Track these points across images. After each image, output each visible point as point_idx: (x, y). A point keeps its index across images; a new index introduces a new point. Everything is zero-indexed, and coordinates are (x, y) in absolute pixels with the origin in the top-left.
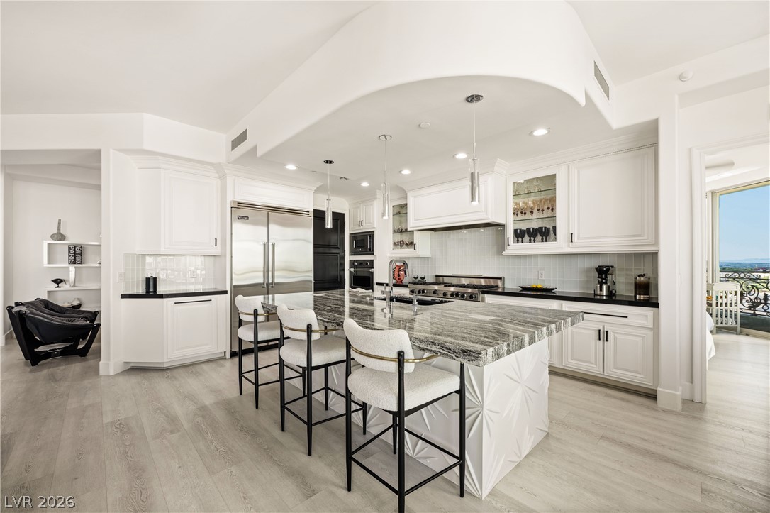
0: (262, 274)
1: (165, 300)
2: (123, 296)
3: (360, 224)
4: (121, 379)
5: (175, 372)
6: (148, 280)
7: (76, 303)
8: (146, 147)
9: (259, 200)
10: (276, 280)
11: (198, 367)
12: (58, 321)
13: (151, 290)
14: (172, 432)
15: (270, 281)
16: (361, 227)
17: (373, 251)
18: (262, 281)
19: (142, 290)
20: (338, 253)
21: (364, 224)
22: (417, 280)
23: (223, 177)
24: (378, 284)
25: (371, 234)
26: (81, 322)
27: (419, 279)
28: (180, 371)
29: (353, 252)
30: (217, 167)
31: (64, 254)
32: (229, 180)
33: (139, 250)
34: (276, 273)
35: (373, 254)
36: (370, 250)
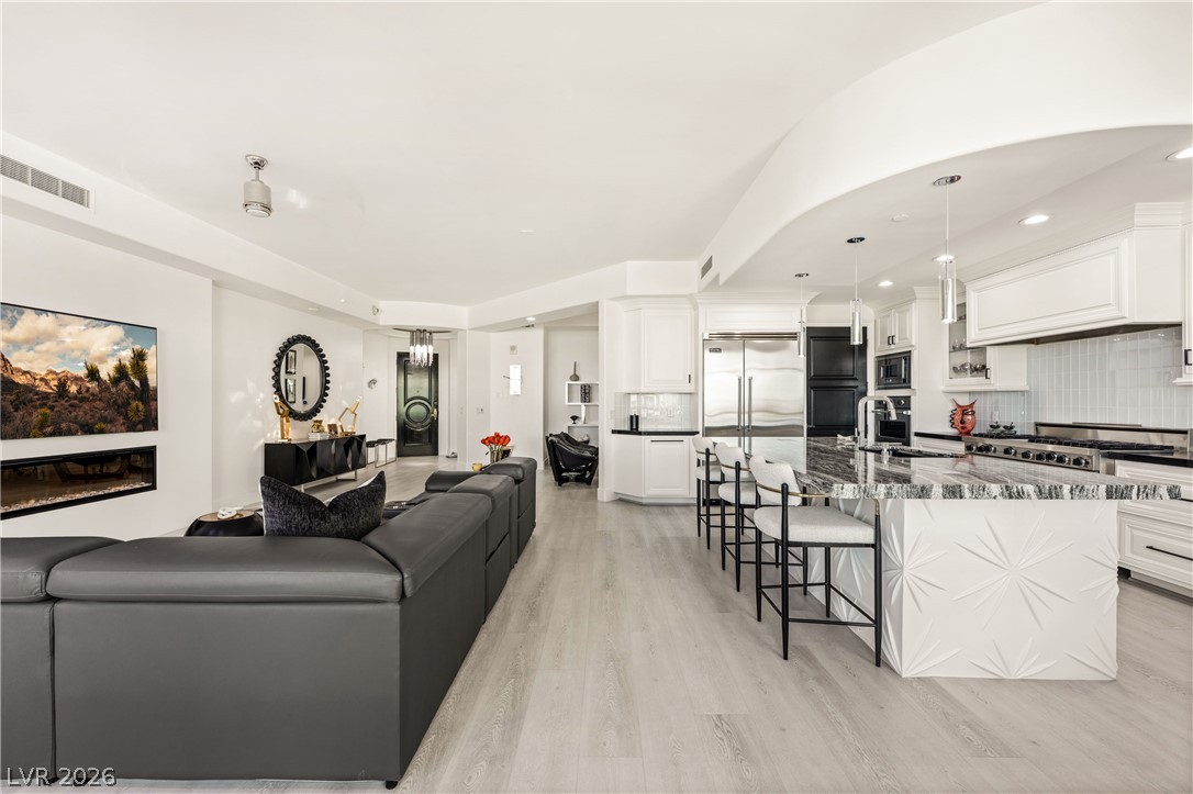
0: (736, 415)
1: (643, 437)
2: (614, 432)
3: (891, 340)
4: (611, 506)
5: (651, 509)
6: (632, 417)
7: (586, 439)
8: (629, 293)
9: (739, 327)
10: (753, 424)
11: (670, 509)
12: (574, 451)
13: (634, 427)
14: (637, 547)
15: (746, 424)
16: (893, 346)
17: (910, 382)
18: (737, 424)
19: (627, 428)
20: (856, 387)
21: (896, 340)
22: (998, 431)
23: (695, 308)
24: (917, 434)
25: (907, 356)
26: (588, 454)
27: (1002, 428)
28: (655, 508)
29: (881, 385)
30: (690, 298)
31: (577, 393)
32: (701, 309)
33: (625, 388)
34: (754, 415)
35: (910, 387)
36: (905, 381)
